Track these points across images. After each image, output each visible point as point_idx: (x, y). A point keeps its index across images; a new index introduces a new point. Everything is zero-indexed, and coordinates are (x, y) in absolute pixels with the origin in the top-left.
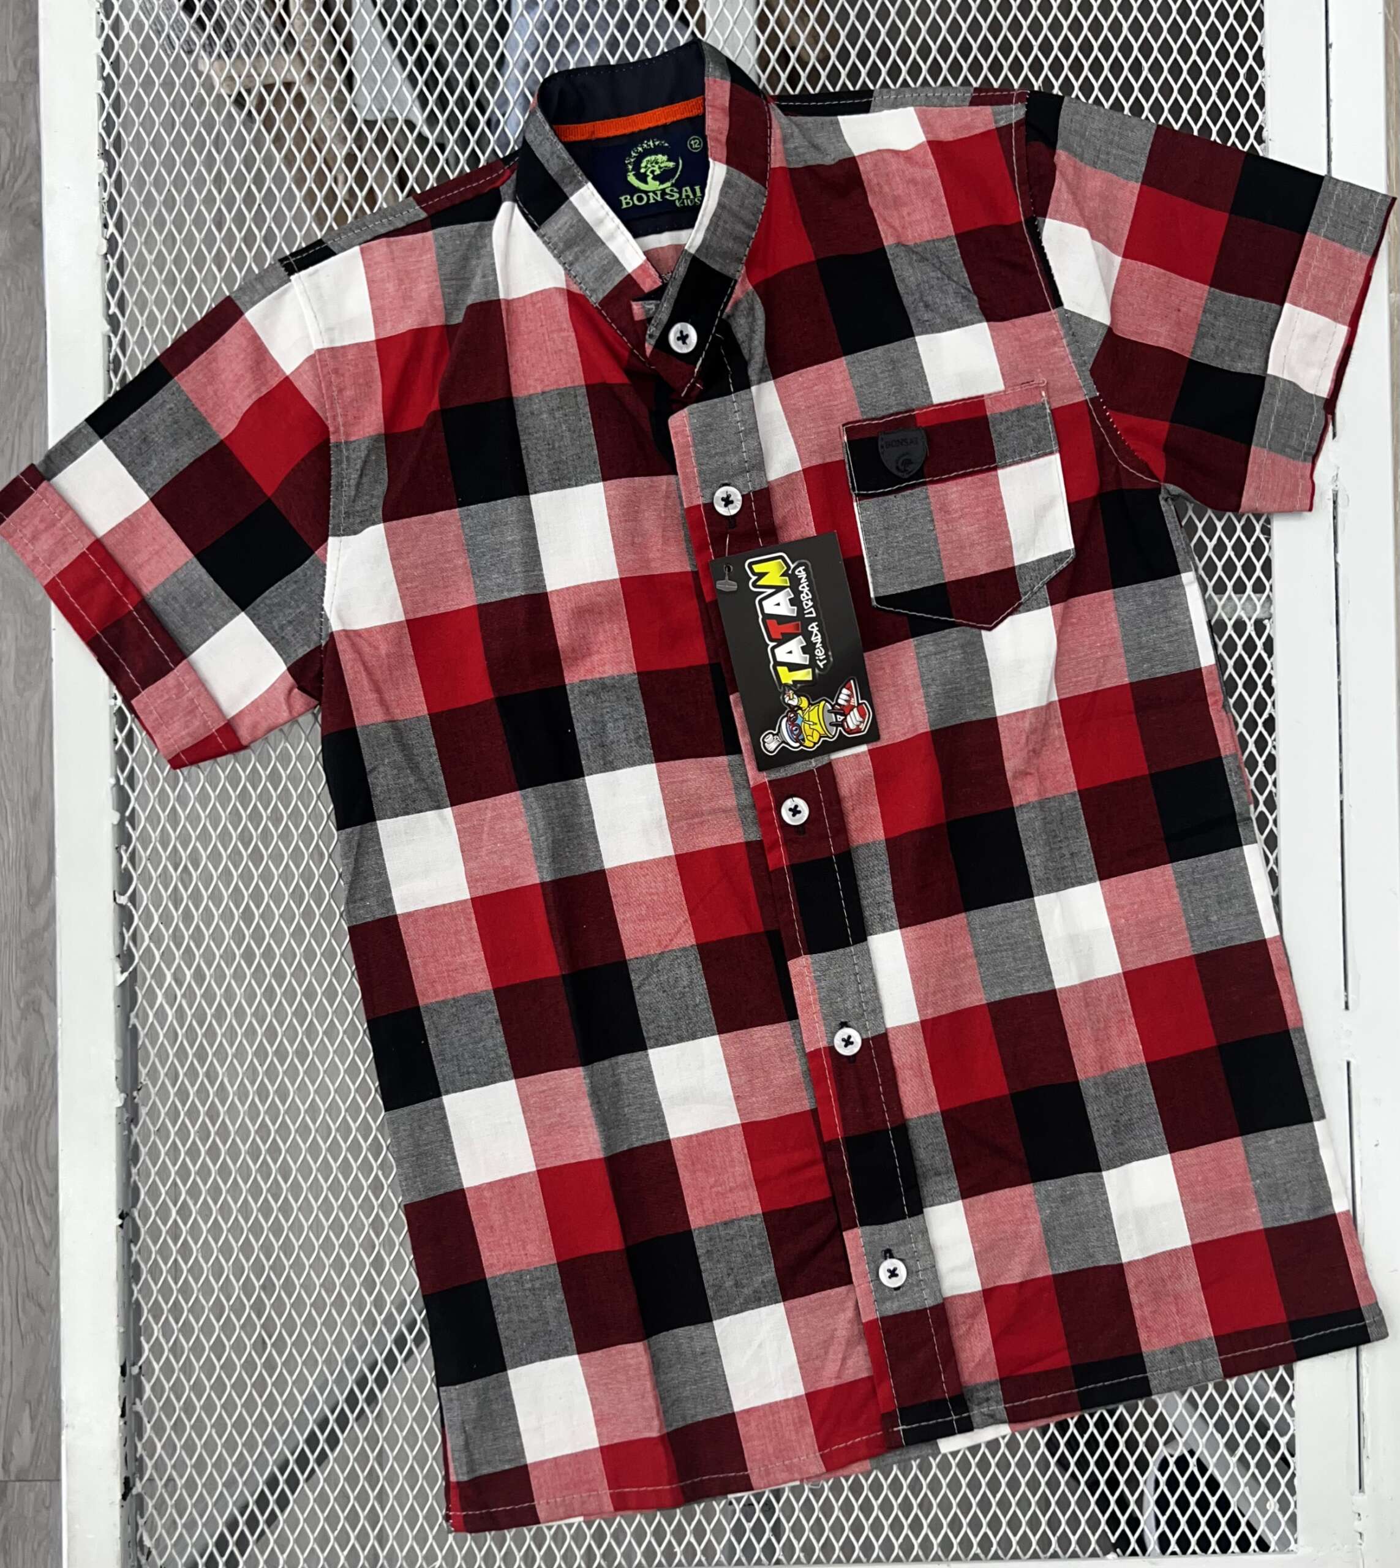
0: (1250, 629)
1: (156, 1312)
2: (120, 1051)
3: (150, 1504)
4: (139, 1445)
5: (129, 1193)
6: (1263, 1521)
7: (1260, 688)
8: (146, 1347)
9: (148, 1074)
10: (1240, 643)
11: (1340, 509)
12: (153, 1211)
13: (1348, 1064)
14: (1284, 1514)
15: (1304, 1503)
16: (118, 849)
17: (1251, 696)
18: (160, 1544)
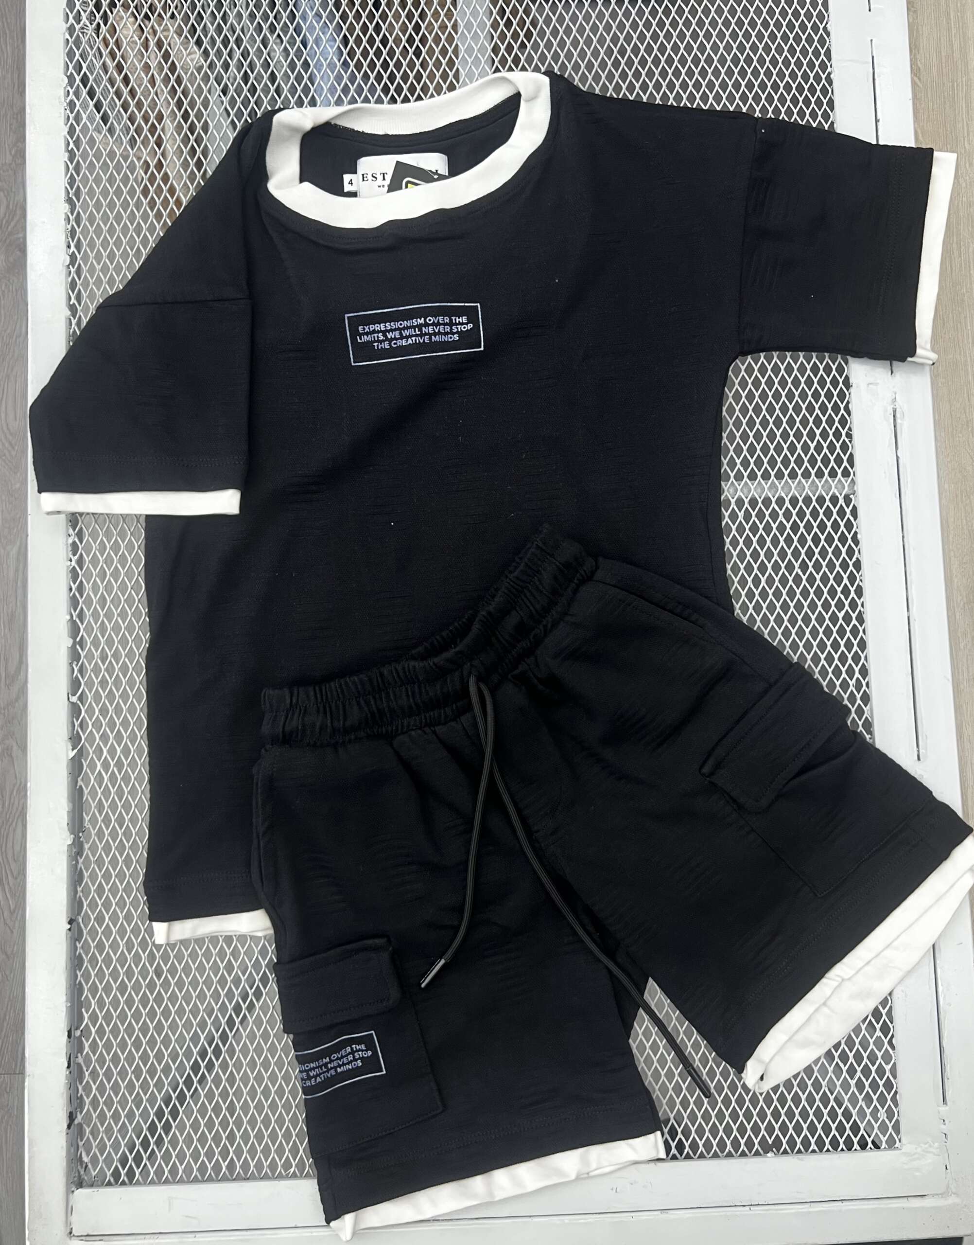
0: (841, 501)
1: (94, 990)
2: (71, 805)
3: (87, 1131)
4: (80, 1088)
5: (75, 905)
6: (876, 1126)
7: (850, 541)
8: (86, 1016)
9: (89, 821)
10: (835, 511)
11: (899, 421)
12: (93, 918)
14: (891, 1121)
15: (906, 1113)
16: (71, 664)
17: (844, 547)
18: (95, 1160)
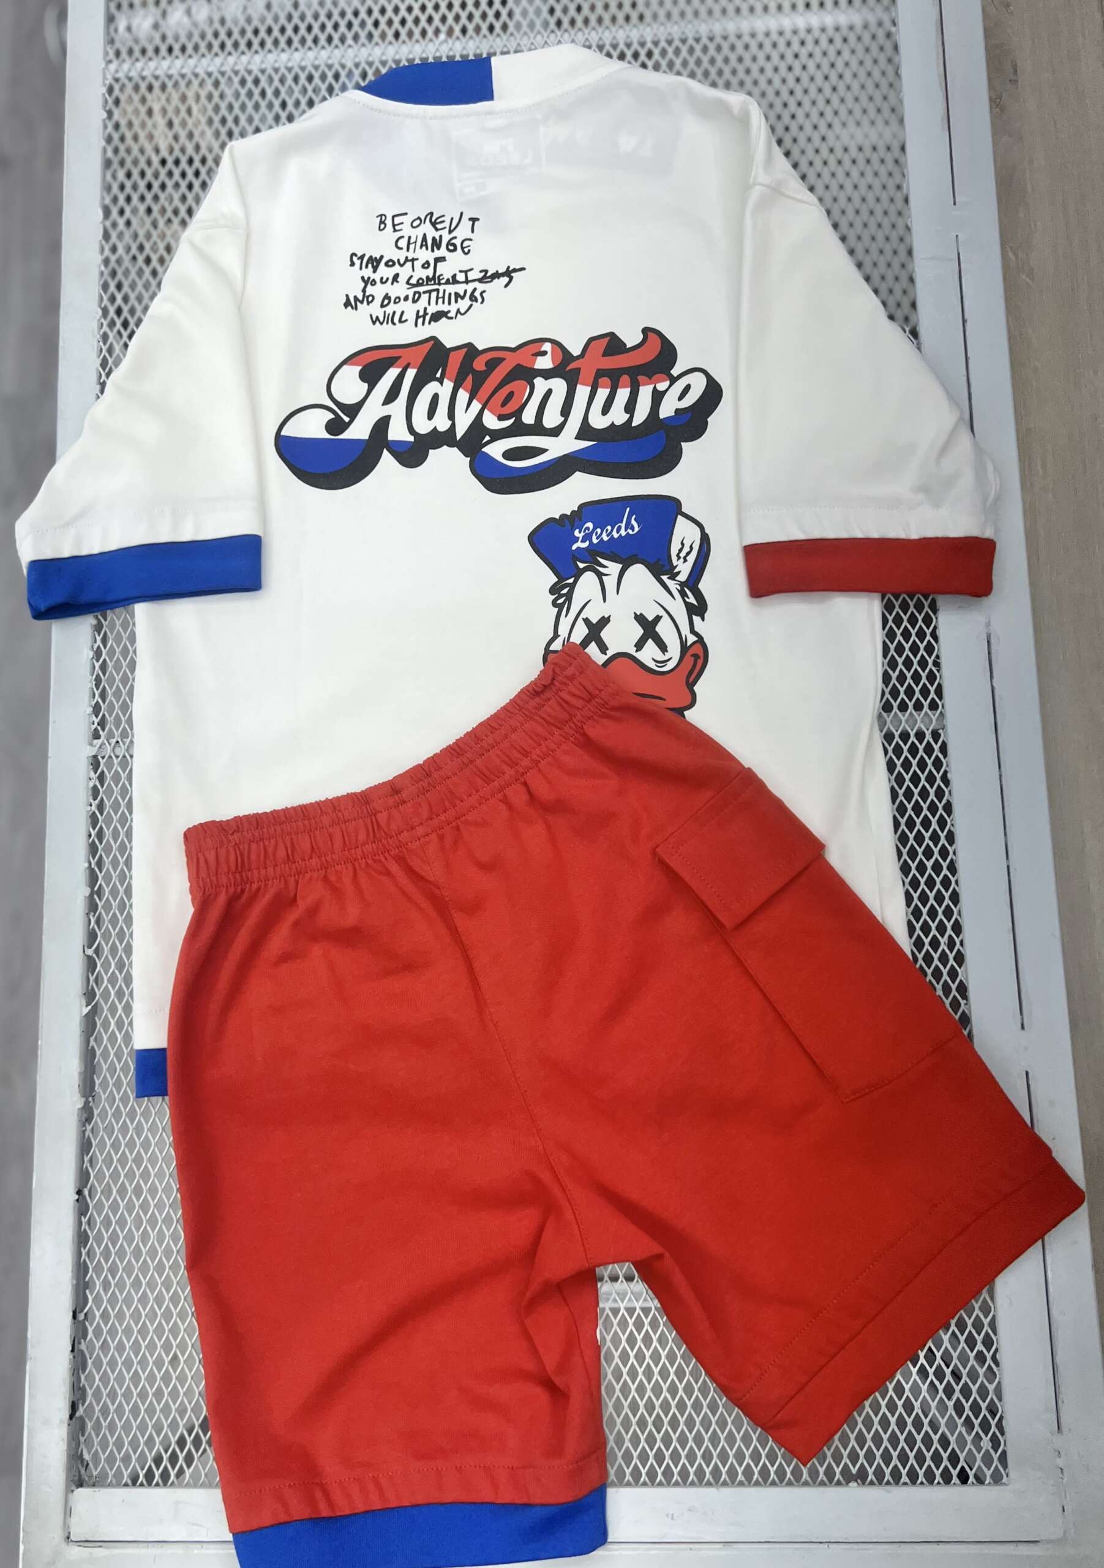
0: (928, 737)
1: (98, 1269)
2: (82, 1066)
3: (89, 1425)
4: (83, 1377)
5: (83, 1177)
6: (979, 1456)
7: (939, 781)
8: (90, 1298)
9: (100, 1084)
10: (921, 748)
11: (993, 647)
12: (99, 1190)
13: (1027, 1073)
14: (996, 1452)
15: (1012, 1441)
16: (88, 914)
17: (932, 787)
18: (96, 1458)
